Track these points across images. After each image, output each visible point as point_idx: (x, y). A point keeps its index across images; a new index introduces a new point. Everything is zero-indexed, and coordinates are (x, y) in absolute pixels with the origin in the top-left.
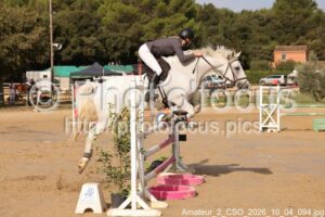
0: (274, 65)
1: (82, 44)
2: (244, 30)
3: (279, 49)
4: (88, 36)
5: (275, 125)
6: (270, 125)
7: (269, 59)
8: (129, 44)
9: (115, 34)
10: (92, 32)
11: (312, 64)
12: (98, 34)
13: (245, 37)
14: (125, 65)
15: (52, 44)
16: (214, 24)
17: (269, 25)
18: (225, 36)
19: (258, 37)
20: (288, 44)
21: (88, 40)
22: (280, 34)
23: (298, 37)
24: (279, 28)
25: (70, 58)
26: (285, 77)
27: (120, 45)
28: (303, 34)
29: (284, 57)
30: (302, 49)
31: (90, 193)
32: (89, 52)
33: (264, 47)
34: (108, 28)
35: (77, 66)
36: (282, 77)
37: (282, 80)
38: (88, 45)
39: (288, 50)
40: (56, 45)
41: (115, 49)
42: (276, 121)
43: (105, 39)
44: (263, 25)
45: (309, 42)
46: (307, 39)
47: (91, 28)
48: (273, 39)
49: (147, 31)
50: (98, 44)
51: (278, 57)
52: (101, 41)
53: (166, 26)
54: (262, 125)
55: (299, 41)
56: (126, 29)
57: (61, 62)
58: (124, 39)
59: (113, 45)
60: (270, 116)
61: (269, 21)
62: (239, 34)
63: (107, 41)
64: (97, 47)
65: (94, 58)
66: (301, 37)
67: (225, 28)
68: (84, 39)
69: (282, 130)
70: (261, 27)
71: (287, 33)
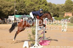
0: (64, 17)
1: (21, 10)
3: (66, 13)
4: (23, 8)
5: (65, 30)
7: (63, 15)
9: (29, 8)
10: (24, 8)
12: (25, 8)
13: (58, 10)
15: (15, 10)
16: (51, 7)
19: (61, 10)
20: (68, 12)
22: (66, 10)
23: (70, 10)
24: (66, 8)
26: (67, 19)
28: (71, 10)
29: (67, 15)
30: (71, 13)
31: (26, 43)
32: (23, 12)
33: (62, 12)
34: (27, 7)
35: (20, 15)
39: (68, 13)
40: (16, 10)
43: (26, 9)
47: (23, 7)
48: (64, 11)
49: (36, 8)
50: (25, 10)
53: (41, 7)
54: (62, 30)
56: (31, 7)
57: (16, 14)
58: (31, 10)
59: (28, 11)
60: (64, 28)
61: (64, 6)
62: (57, 9)
63: (27, 10)
64: (24, 11)
65: (24, 13)
66: (71, 11)
67: (54, 8)
68: (22, 9)
69: (67, 31)
70: (62, 8)
71: (68, 9)
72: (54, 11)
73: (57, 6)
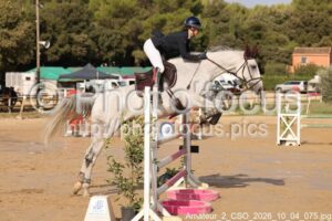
0: (292, 70)
1: (71, 42)
2: (258, 28)
3: (298, 52)
4: (79, 32)
5: (294, 138)
6: (289, 138)
7: (286, 63)
8: (125, 43)
9: (109, 31)
10: (83, 28)
12: (90, 31)
13: (259, 36)
14: (120, 67)
16: (225, 22)
17: (286, 22)
18: (236, 34)
19: (274, 35)
20: (309, 46)
21: (78, 38)
22: (299, 34)
23: (321, 37)
24: (298, 26)
25: (57, 57)
26: (306, 83)
27: (115, 44)
28: (327, 34)
29: (304, 60)
30: (326, 51)
31: (99, 206)
32: (79, 51)
33: (281, 49)
34: (101, 24)
35: (65, 67)
36: (302, 83)
37: (301, 86)
38: (78, 43)
39: (309, 52)
40: (44, 43)
41: (110, 48)
42: (296, 133)
43: (98, 37)
44: (281, 23)
47: (82, 24)
48: (291, 39)
49: (148, 27)
50: (89, 42)
51: (297, 59)
52: (93, 39)
53: (169, 23)
54: (280, 138)
55: (322, 42)
56: (122, 25)
57: (46, 63)
59: (107, 44)
60: (289, 127)
61: (287, 18)
62: (252, 32)
63: (100, 39)
64: (87, 46)
65: (84, 58)
66: (324, 37)
67: (237, 26)
68: (74, 36)
69: (302, 143)
70: (278, 26)
71: (308, 32)
72: (239, 40)
73: (255, 18)
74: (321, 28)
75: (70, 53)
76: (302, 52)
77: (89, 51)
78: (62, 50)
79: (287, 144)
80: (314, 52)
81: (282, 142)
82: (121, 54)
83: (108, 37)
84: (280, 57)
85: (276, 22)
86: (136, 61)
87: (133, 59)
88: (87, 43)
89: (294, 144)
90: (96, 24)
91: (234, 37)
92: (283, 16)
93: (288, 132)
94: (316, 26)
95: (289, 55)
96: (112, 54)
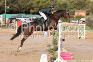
0: (75, 16)
1: (12, 7)
2: (65, 4)
3: (76, 11)
4: (15, 4)
7: (73, 14)
8: (28, 8)
9: (23, 4)
10: (16, 3)
11: (91, 17)
12: (18, 4)
13: (66, 7)
15: (6, 7)
16: (55, 2)
17: (73, 3)
19: (70, 7)
20: (80, 10)
21: (15, 6)
22: (77, 6)
23: (83, 7)
24: (77, 4)
25: (8, 11)
26: (79, 21)
27: (25, 8)
28: (85, 7)
29: (78, 14)
30: (84, 12)
32: (15, 10)
33: (71, 10)
34: (21, 2)
35: (11, 14)
36: (78, 20)
37: (77, 21)
39: (80, 12)
43: (20, 5)
44: (71, 3)
45: (86, 9)
46: (86, 8)
48: (74, 8)
49: (34, 3)
50: (18, 7)
51: (76, 14)
52: (19, 6)
55: (83, 9)
58: (26, 6)
59: (23, 8)
60: (82, 34)
61: (73, 2)
62: (63, 6)
64: (17, 8)
66: (84, 8)
67: (59, 4)
68: (13, 5)
69: (85, 38)
70: (70, 4)
71: (79, 6)
72: (60, 8)
73: (64, 1)
74: (83, 5)
75: (12, 10)
76: (78, 11)
77: (17, 9)
78: (10, 9)
79: (81, 38)
80: (81, 12)
81: (80, 38)
82: (27, 11)
83: (23, 6)
84: (71, 13)
85: (70, 3)
86: (31, 13)
87: (30, 12)
88: (17, 7)
89: (83, 38)
90: (19, 2)
91: (58, 7)
92: (72, 1)
93: (82, 35)
94: (82, 4)
95: (74, 12)
96: (24, 11)
